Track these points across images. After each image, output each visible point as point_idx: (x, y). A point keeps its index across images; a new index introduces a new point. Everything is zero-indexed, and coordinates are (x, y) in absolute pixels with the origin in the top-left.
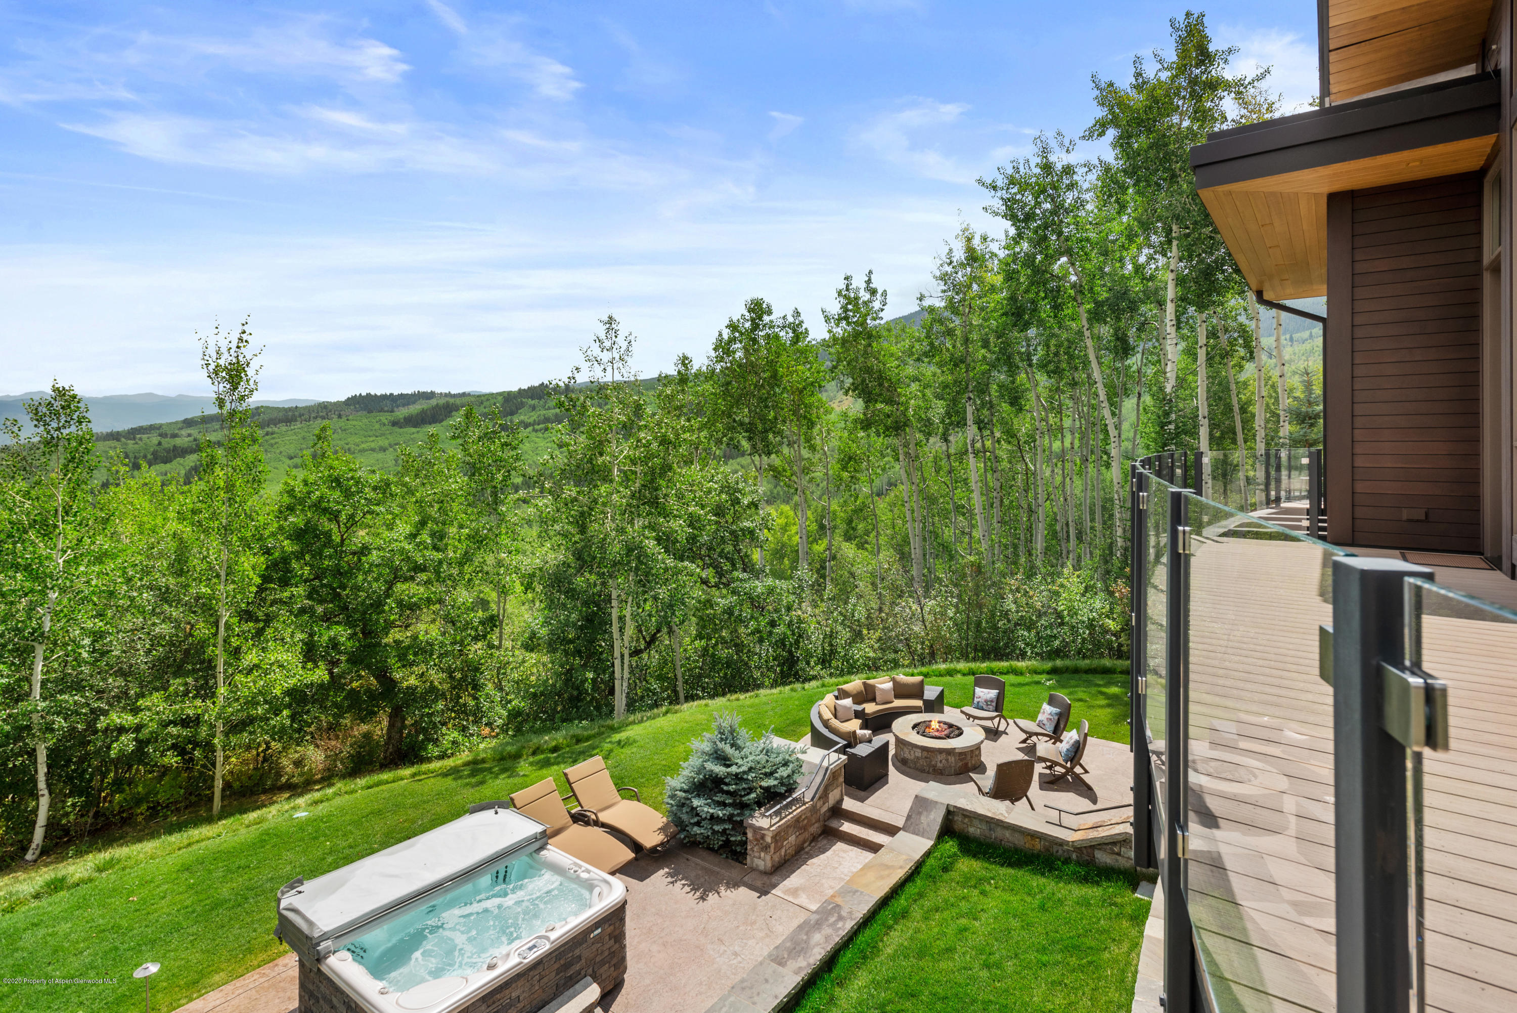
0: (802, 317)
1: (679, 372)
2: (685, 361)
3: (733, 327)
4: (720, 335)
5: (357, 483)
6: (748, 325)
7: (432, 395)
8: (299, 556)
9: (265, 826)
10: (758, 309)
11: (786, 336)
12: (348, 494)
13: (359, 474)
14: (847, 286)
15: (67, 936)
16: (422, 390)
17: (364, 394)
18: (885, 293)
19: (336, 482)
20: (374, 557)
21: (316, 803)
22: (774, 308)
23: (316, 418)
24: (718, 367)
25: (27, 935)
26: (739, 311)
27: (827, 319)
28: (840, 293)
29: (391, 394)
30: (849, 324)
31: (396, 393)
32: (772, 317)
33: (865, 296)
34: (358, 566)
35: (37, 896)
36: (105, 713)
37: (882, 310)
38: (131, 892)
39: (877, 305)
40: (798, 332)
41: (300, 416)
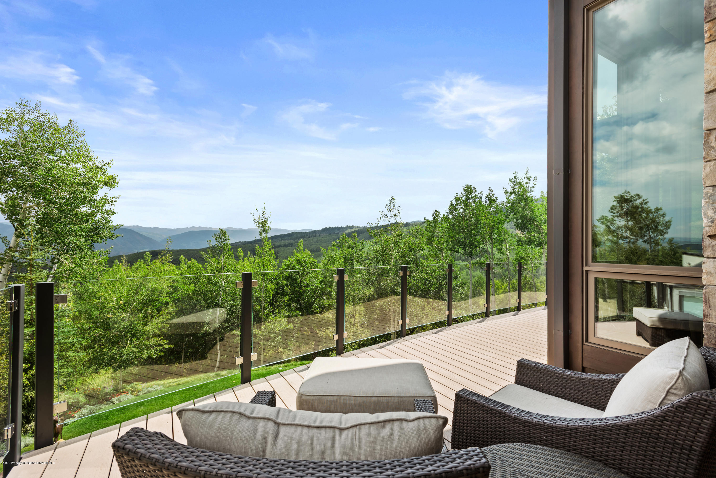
0: (494, 192)
1: (434, 219)
2: (436, 214)
3: (457, 199)
4: (451, 202)
5: (305, 262)
6: (464, 198)
7: (352, 227)
8: (287, 286)
9: (270, 370)
10: (469, 190)
11: (485, 201)
12: (302, 265)
13: (306, 259)
14: (515, 177)
15: (218, 387)
16: (349, 225)
17: (328, 227)
18: (536, 178)
19: (298, 261)
20: (310, 289)
21: (285, 366)
22: (477, 189)
23: (312, 236)
24: (451, 216)
25: (210, 385)
26: (460, 191)
27: (506, 192)
28: (511, 181)
29: (338, 227)
30: (516, 195)
31: (339, 227)
32: (477, 193)
33: (525, 181)
34: (305, 291)
35: (213, 377)
36: (233, 330)
37: (534, 187)
38: (234, 380)
39: (531, 185)
40: (491, 199)
41: (307, 235)
